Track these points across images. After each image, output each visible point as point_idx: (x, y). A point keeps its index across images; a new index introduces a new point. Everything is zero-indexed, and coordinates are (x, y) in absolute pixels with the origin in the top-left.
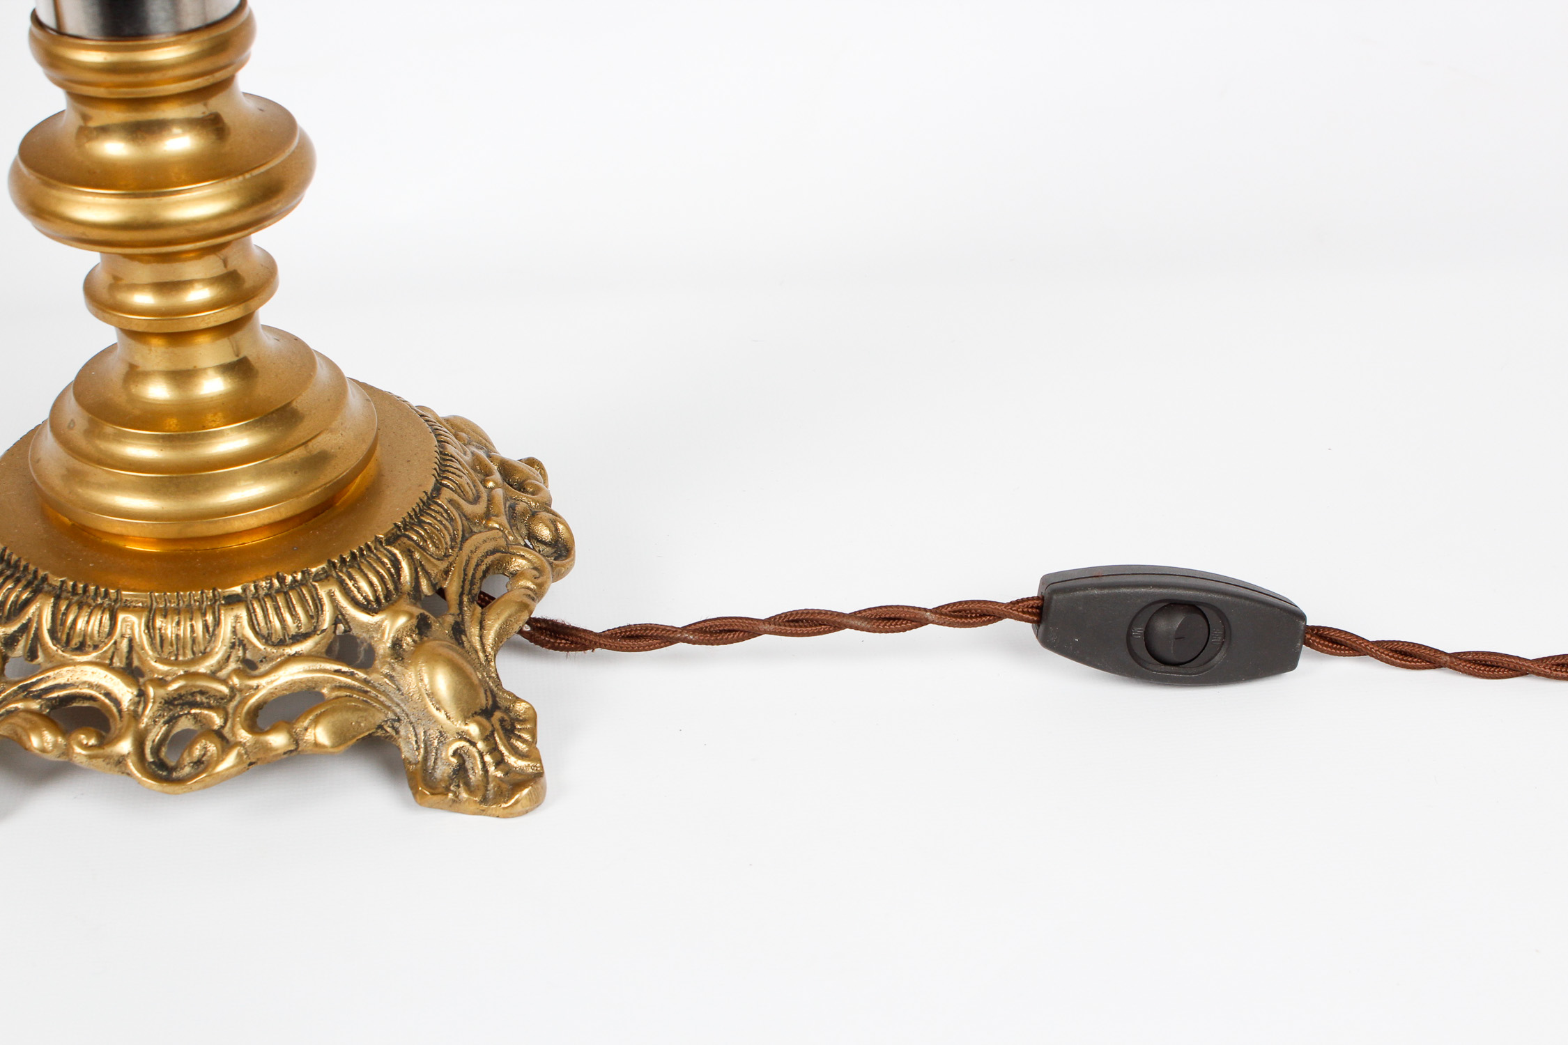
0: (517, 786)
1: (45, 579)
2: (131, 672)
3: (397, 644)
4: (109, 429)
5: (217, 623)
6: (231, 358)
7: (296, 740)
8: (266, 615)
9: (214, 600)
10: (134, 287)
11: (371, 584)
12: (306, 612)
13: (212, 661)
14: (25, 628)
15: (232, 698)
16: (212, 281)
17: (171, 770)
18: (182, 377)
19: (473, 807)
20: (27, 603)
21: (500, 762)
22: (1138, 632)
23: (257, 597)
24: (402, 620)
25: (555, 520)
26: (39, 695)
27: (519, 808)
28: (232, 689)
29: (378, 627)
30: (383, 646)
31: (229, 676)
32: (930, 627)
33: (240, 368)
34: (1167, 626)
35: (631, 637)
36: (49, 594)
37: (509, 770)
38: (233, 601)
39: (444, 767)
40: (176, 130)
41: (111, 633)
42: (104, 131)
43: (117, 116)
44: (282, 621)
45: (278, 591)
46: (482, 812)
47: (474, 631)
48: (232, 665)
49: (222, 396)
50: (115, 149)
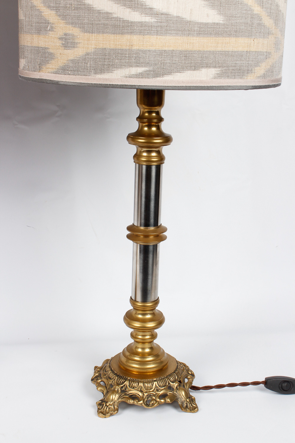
0: (195, 408)
1: (127, 378)
2: (141, 391)
3: (177, 387)
4: (133, 355)
5: (153, 384)
6: (150, 346)
7: (165, 401)
8: (160, 383)
9: (152, 381)
10: (139, 335)
11: (173, 379)
12: (165, 382)
13: (153, 389)
14: (125, 385)
15: (156, 394)
16: (150, 335)
17: (149, 405)
18: (143, 349)
19: (189, 411)
20: (125, 382)
21: (192, 405)
22: (280, 386)
23: (158, 380)
24: (177, 384)
25: (191, 371)
26: (128, 395)
27: (196, 411)
28: (156, 393)
29: (174, 385)
30: (175, 388)
31: (155, 391)
32: (250, 385)
33: (151, 348)
34: (285, 385)
35: (206, 388)
36: (128, 380)
37: (193, 406)
38: (155, 381)
39: (185, 405)
40: (149, 315)
41: (138, 386)
42: (139, 314)
43: (141, 312)
44: (162, 384)
45: (161, 379)
46: (190, 412)
47: (186, 386)
48: (155, 390)
49: (149, 352)
50: (140, 316)
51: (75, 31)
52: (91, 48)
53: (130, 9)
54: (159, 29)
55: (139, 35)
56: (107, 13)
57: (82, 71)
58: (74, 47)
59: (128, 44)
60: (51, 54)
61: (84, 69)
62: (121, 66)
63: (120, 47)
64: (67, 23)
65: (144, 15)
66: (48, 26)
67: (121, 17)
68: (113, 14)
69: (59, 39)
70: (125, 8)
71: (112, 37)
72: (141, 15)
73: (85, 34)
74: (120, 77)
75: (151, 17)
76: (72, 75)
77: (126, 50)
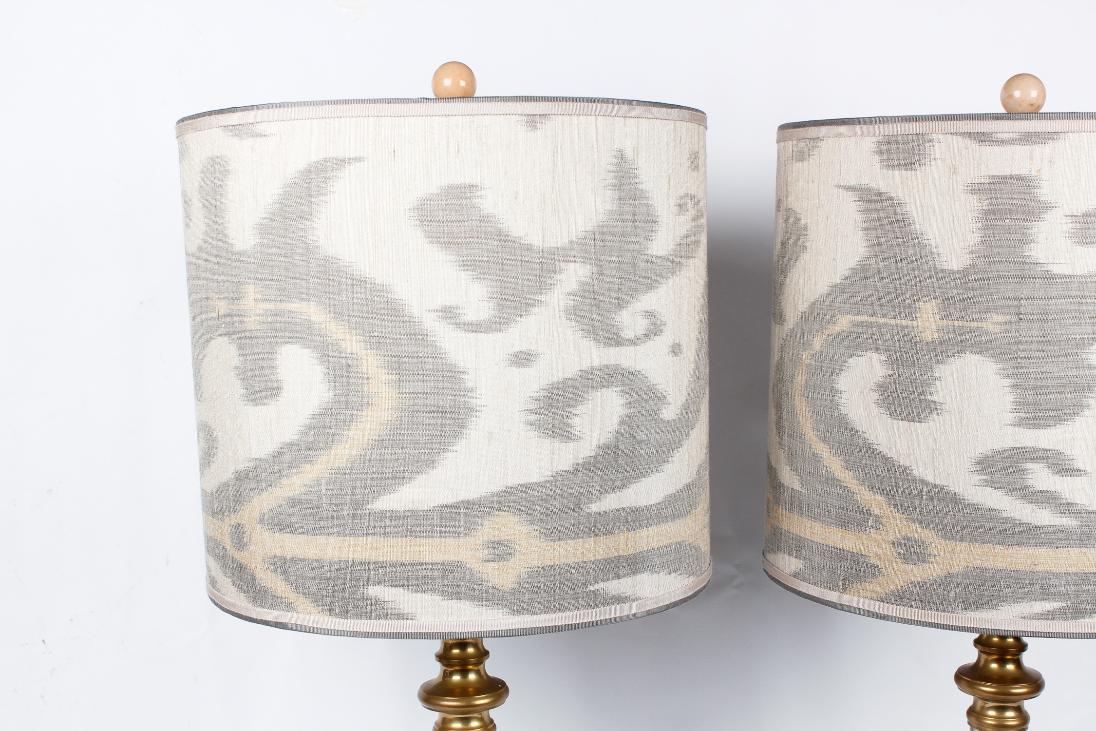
51: (928, 536)
52: (957, 567)
53: (1033, 504)
54: (1084, 537)
55: (1048, 548)
56: (991, 510)
57: (938, 602)
58: (924, 561)
59: (1029, 561)
60: (874, 566)
61: (943, 599)
62: (1015, 599)
63: (1013, 567)
64: (909, 520)
65: (1059, 515)
66: (868, 519)
67: (1017, 518)
68: (1003, 512)
69: (892, 544)
70: (1025, 502)
71: (999, 549)
72: (1053, 515)
73: (948, 541)
74: (1011, 618)
75: (1070, 518)
76: (918, 607)
77: (1025, 572)
